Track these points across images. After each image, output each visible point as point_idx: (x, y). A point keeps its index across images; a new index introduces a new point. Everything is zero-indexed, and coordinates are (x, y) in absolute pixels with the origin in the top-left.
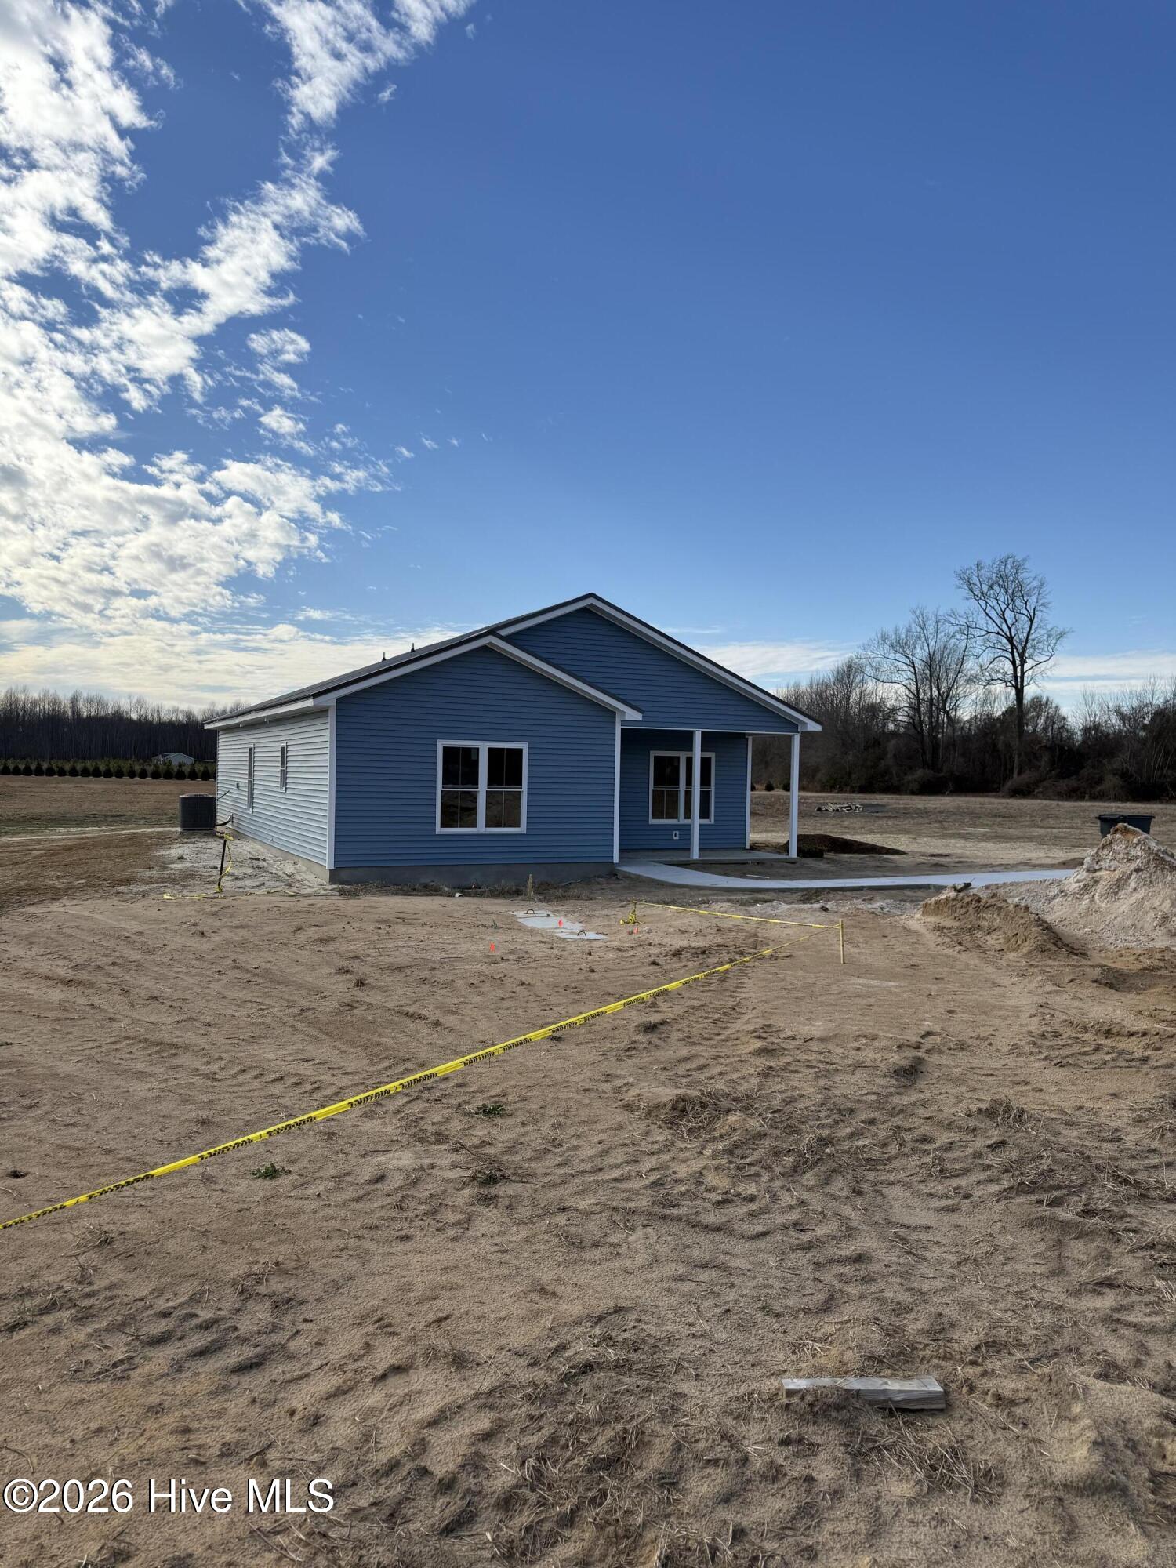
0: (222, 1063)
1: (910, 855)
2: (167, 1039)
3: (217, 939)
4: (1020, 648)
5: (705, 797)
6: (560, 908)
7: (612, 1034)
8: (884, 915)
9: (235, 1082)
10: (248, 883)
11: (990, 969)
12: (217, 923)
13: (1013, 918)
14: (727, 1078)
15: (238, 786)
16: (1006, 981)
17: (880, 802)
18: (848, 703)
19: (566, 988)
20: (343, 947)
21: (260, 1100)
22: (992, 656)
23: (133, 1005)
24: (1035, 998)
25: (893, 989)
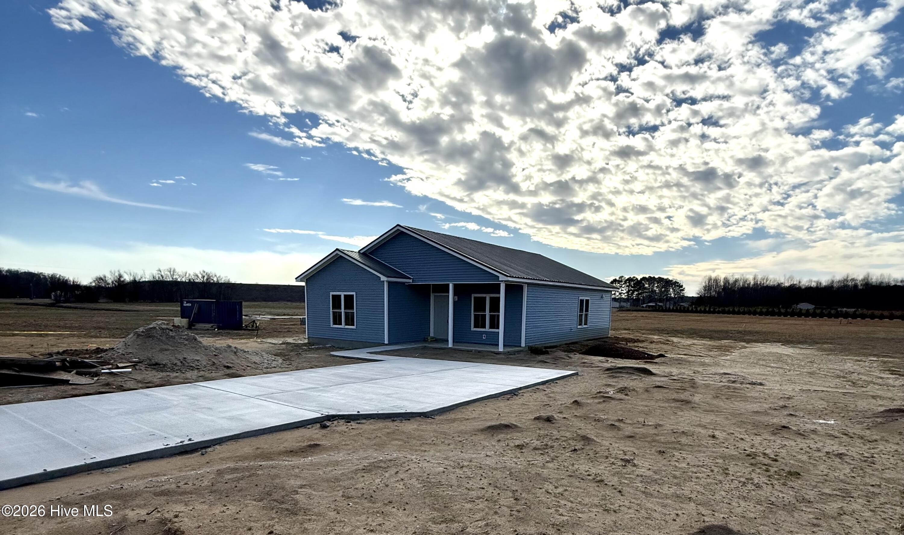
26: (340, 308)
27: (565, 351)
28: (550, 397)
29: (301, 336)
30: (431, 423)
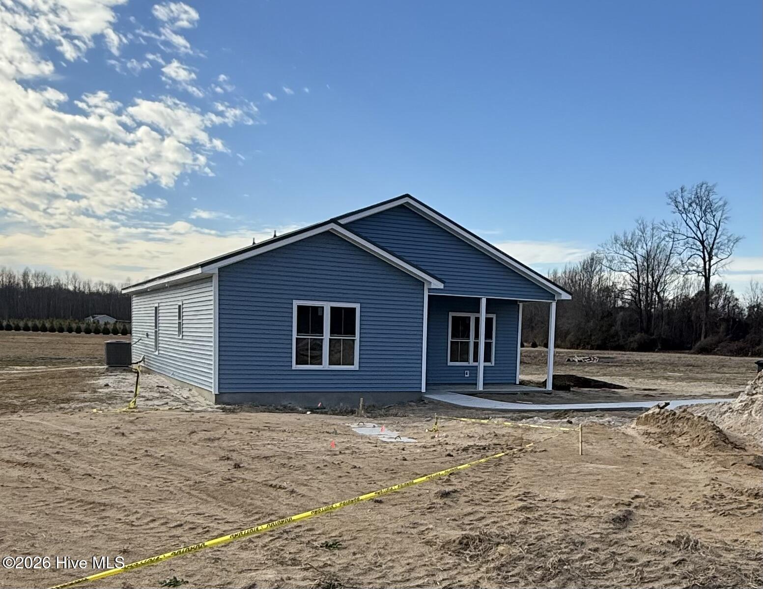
0: (138, 516)
1: (630, 389)
2: (98, 499)
3: (134, 437)
4: (709, 249)
5: (488, 346)
6: (383, 422)
7: (418, 498)
8: (610, 426)
9: (148, 527)
10: (156, 402)
11: (680, 458)
12: (134, 428)
13: (696, 425)
14: (498, 525)
15: (147, 335)
16: (690, 465)
17: (611, 356)
18: (590, 286)
19: (386, 470)
20: (225, 444)
21: (166, 538)
22: (690, 254)
23: (72, 479)
24: (709, 475)
25: (614, 470)
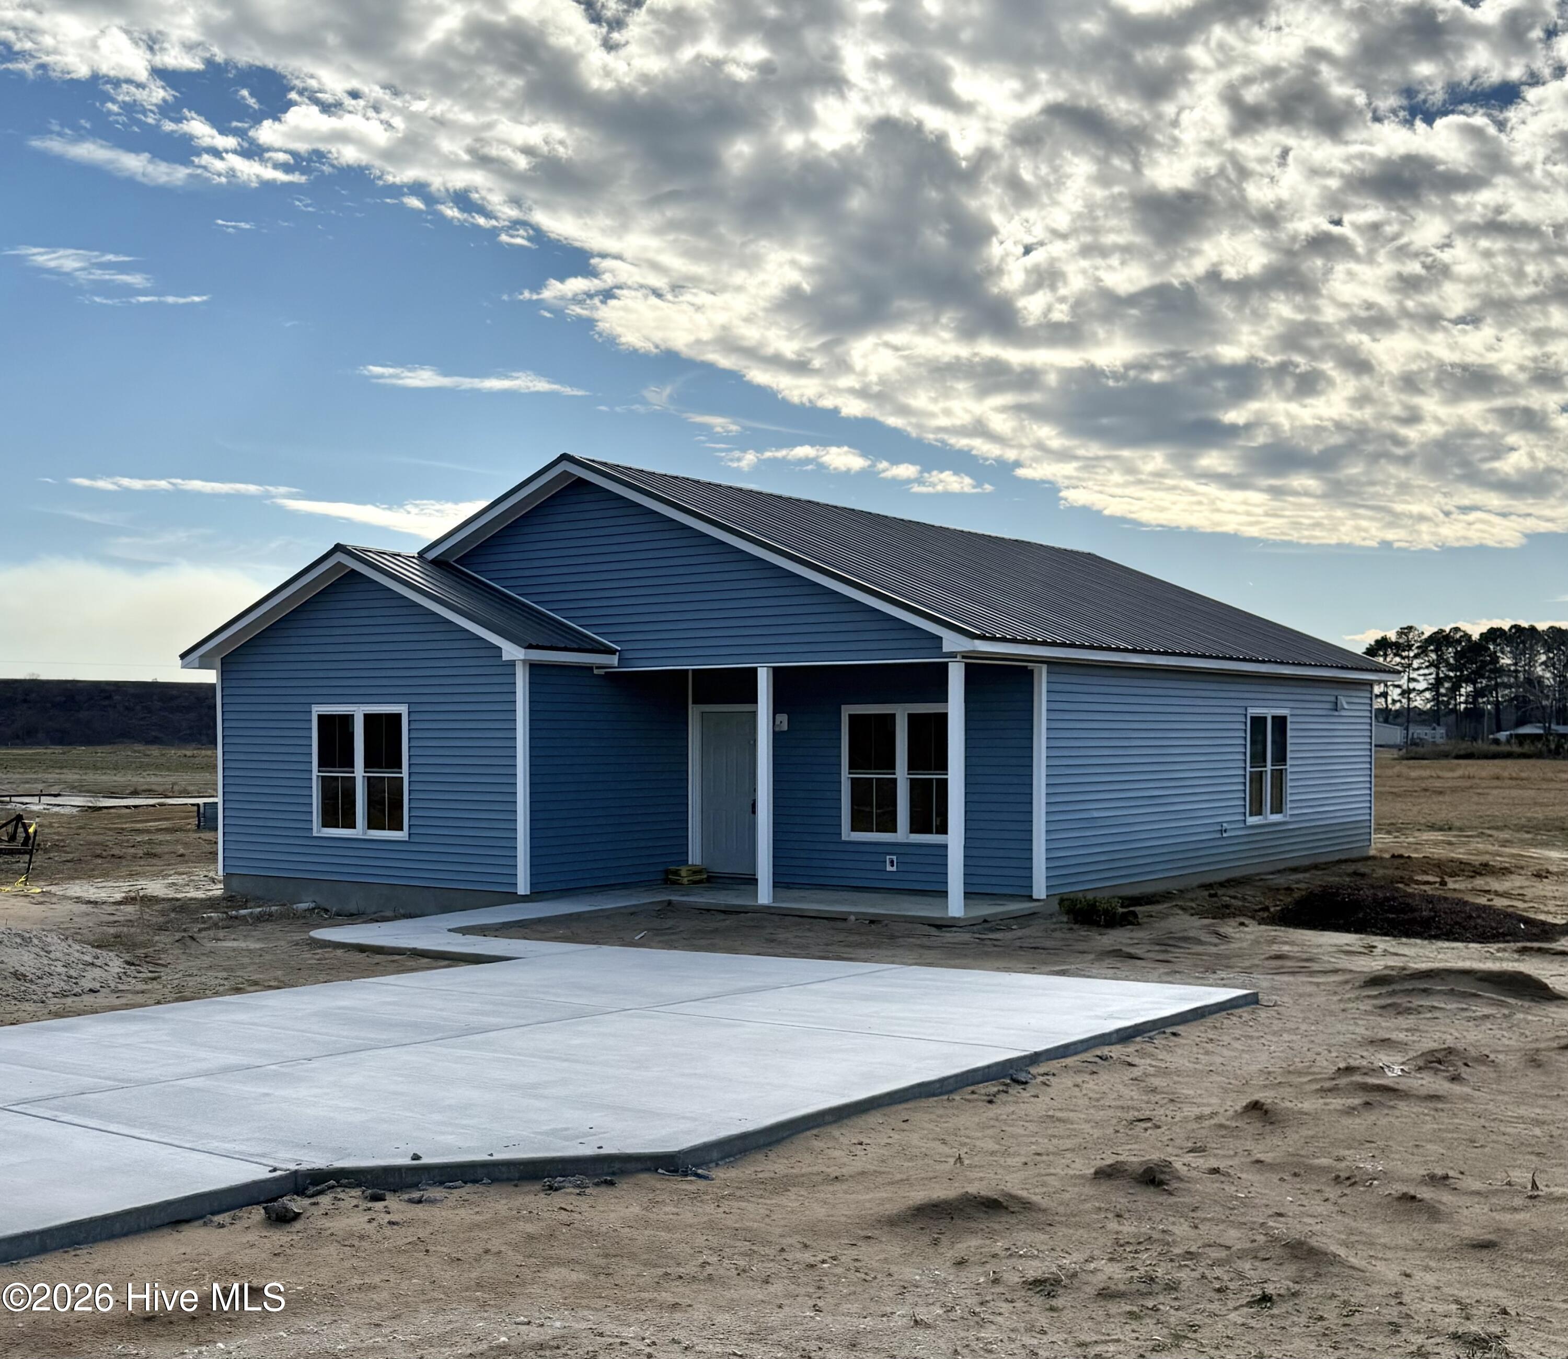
26: (350, 764)
27: (1202, 914)
28: (1154, 1090)
29: (200, 872)
30: (696, 1197)
